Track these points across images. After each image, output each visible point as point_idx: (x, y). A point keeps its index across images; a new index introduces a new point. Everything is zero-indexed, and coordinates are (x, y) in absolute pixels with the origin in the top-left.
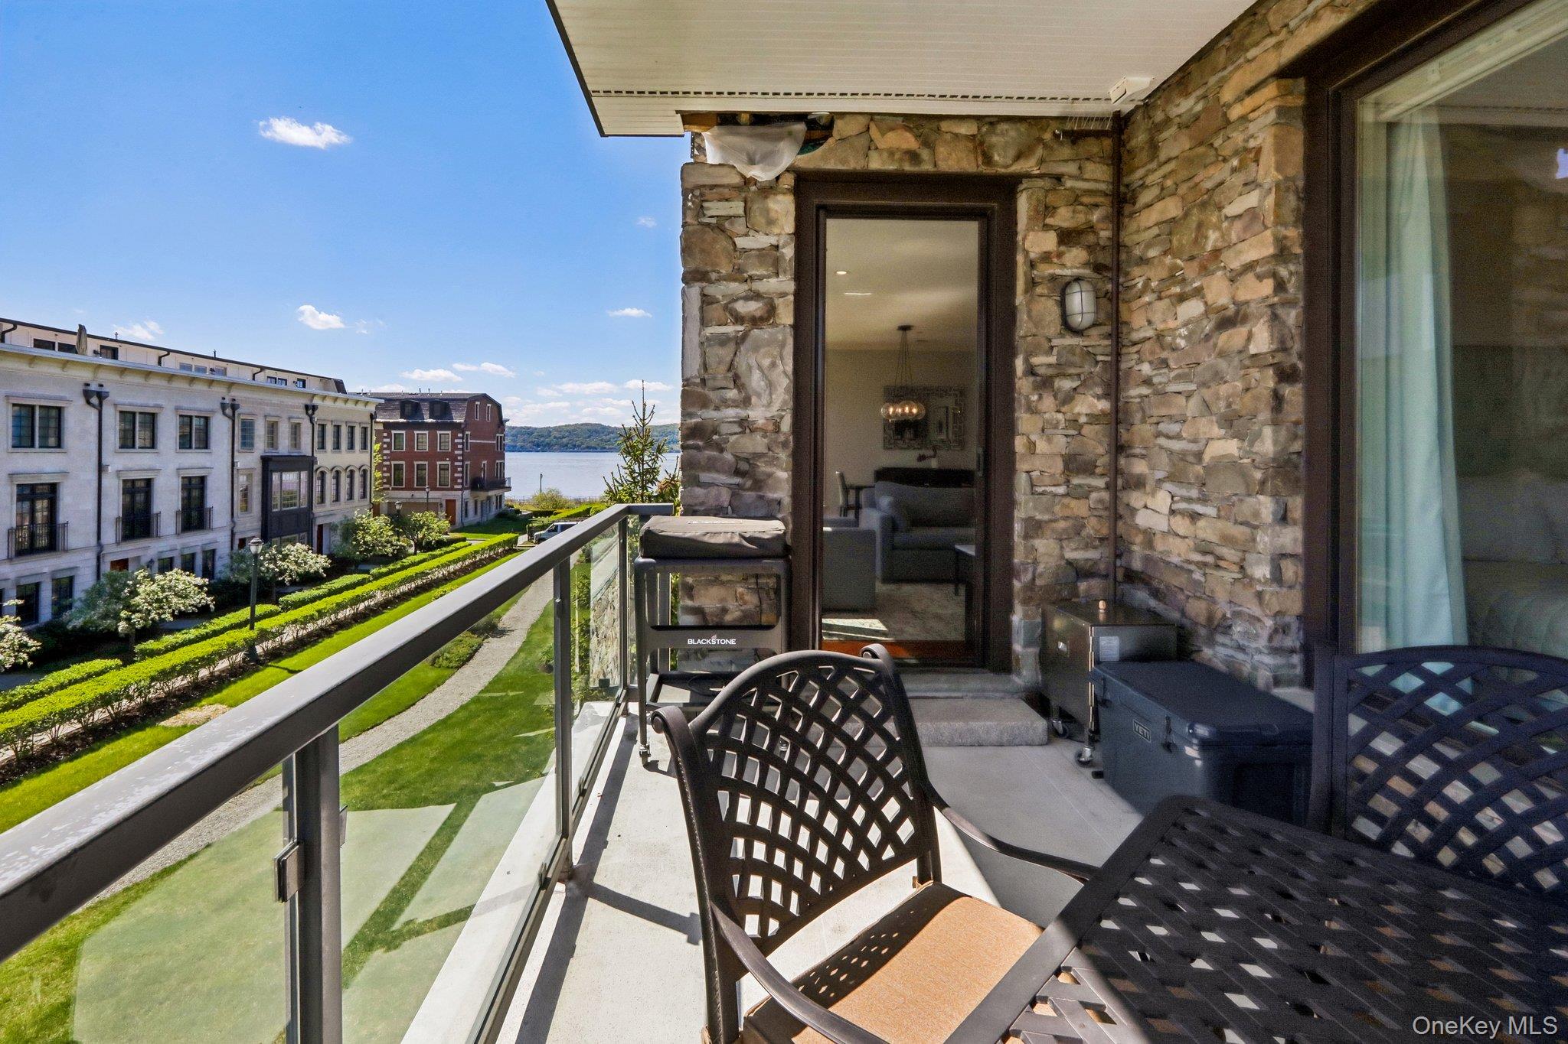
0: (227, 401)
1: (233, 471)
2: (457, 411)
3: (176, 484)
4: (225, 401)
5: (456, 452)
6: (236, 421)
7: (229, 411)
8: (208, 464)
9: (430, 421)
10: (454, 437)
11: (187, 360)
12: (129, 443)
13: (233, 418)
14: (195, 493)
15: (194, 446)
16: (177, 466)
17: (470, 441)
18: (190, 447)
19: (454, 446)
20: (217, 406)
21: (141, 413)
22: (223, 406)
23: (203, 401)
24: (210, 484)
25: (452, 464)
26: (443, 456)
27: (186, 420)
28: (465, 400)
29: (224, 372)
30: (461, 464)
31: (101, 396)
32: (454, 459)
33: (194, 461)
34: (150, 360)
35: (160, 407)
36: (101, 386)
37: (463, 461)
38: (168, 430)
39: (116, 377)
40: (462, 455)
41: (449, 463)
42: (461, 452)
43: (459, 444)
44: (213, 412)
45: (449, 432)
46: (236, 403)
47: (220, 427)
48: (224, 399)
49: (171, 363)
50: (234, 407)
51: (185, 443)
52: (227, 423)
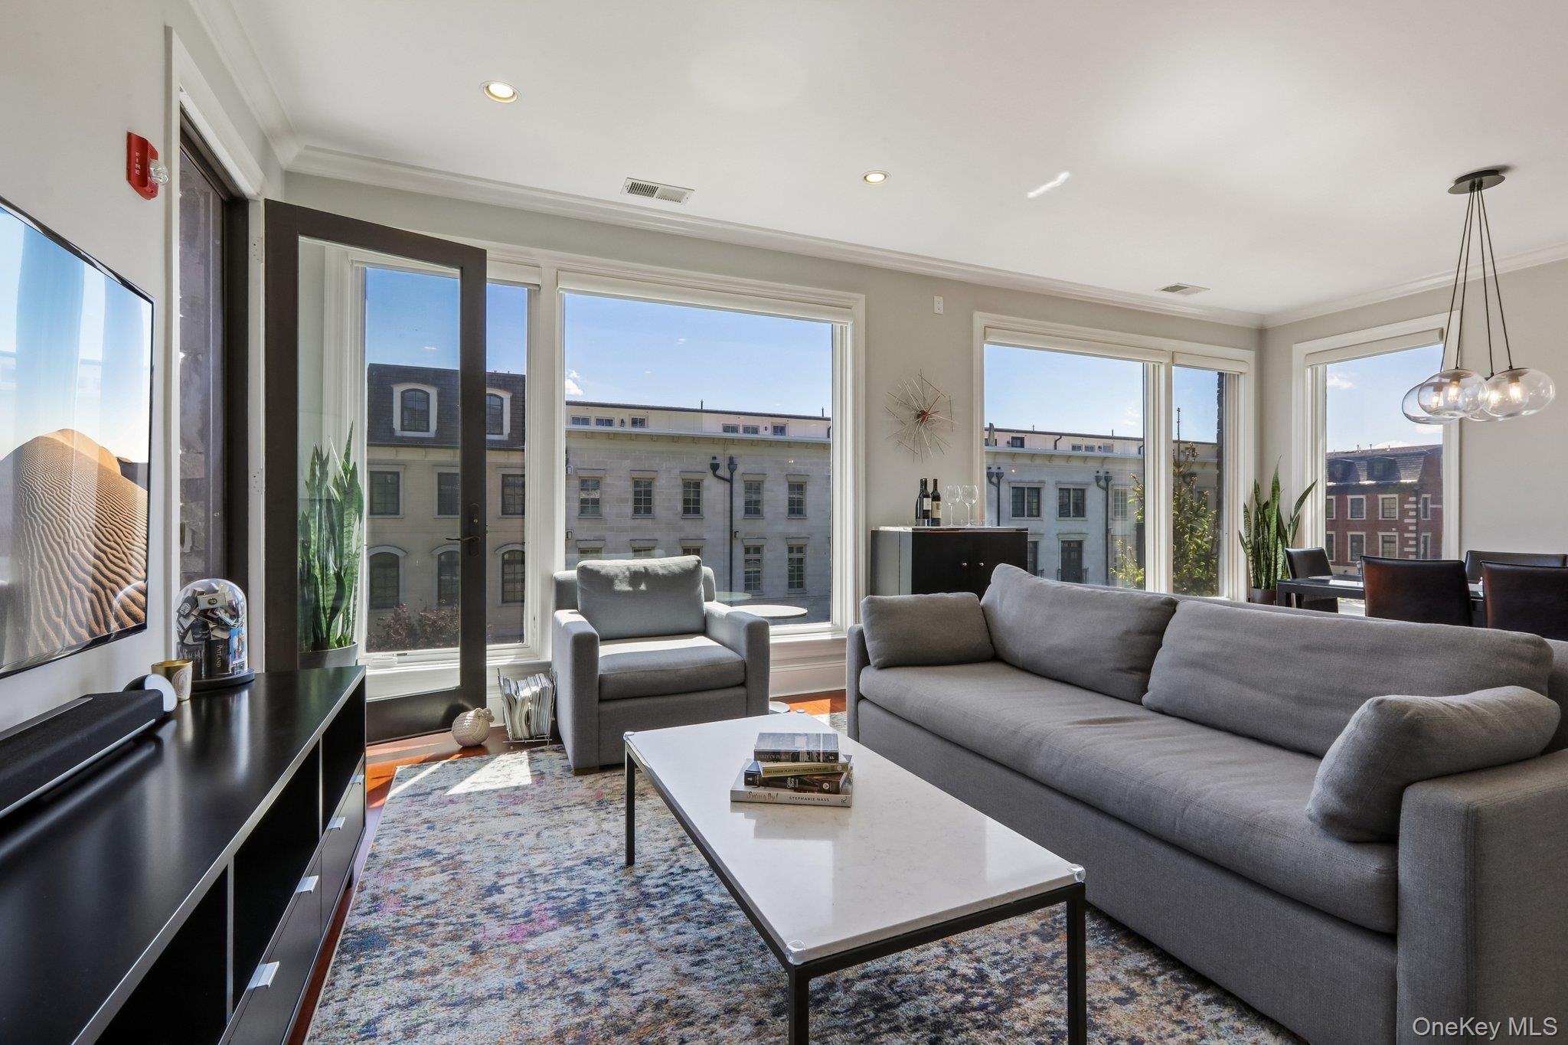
0: (1101, 474)
1: (1107, 536)
2: (1406, 469)
3: (1057, 546)
4: (1099, 474)
5: (1407, 521)
6: (1110, 492)
7: (1102, 483)
8: (1084, 531)
9: (1367, 482)
10: (1402, 502)
11: (1077, 441)
12: (1019, 512)
13: (1106, 489)
14: (1074, 555)
15: (1072, 515)
16: (1057, 532)
17: (1430, 506)
18: (1069, 516)
19: (1404, 513)
20: (1092, 478)
21: (1028, 488)
22: (1098, 479)
23: (1080, 475)
24: (1086, 547)
25: (1401, 536)
26: (1388, 525)
27: (1064, 492)
28: (1420, 454)
29: (1109, 449)
30: (1414, 535)
31: (999, 476)
32: (1403, 529)
33: (1072, 527)
34: (1047, 445)
35: (1043, 482)
36: (999, 468)
37: (1416, 532)
38: (1050, 501)
39: (1009, 461)
40: (1417, 524)
41: (1396, 534)
42: (1414, 521)
43: (1412, 510)
44: (1088, 484)
45: (1396, 496)
46: (1110, 475)
47: (1094, 499)
48: (1098, 472)
49: (1065, 446)
50: (1108, 479)
51: (1063, 511)
52: (1101, 494)
